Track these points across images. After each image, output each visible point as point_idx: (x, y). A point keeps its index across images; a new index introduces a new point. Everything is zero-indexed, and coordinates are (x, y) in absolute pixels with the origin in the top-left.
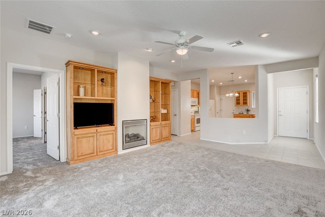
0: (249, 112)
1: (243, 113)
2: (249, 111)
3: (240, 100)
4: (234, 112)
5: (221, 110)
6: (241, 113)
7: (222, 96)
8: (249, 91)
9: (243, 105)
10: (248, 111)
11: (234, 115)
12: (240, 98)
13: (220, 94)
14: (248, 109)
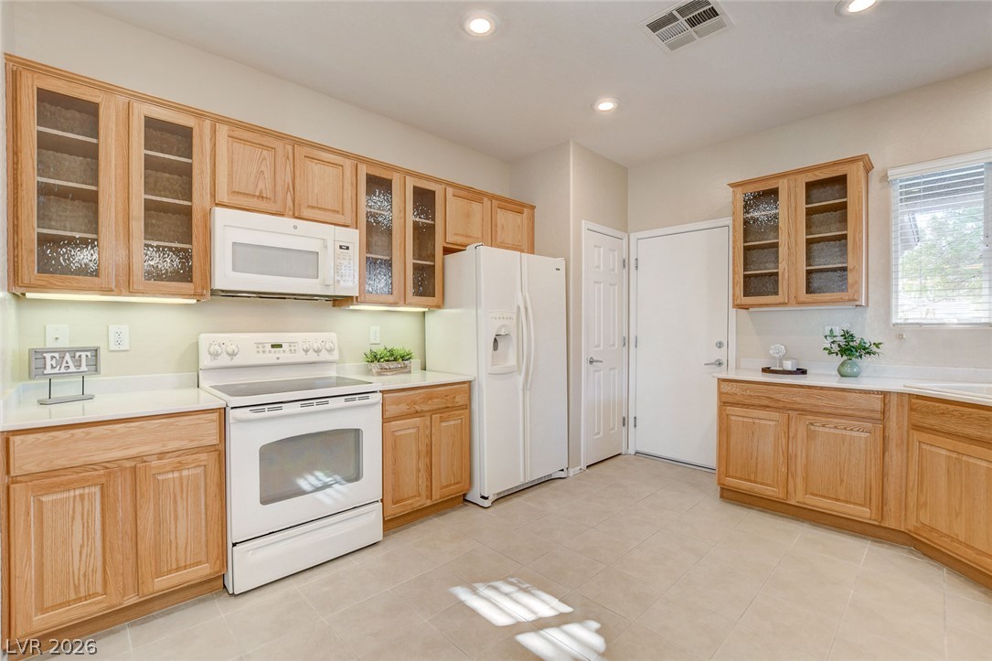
0: (867, 360)
1: (803, 372)
2: (865, 350)
3: (783, 251)
4: (720, 354)
5: (625, 342)
6: (788, 366)
7: (632, 235)
8: (868, 168)
9: (803, 295)
10: (850, 349)
11: (727, 388)
12: (783, 239)
13: (619, 217)
14: (848, 336)
